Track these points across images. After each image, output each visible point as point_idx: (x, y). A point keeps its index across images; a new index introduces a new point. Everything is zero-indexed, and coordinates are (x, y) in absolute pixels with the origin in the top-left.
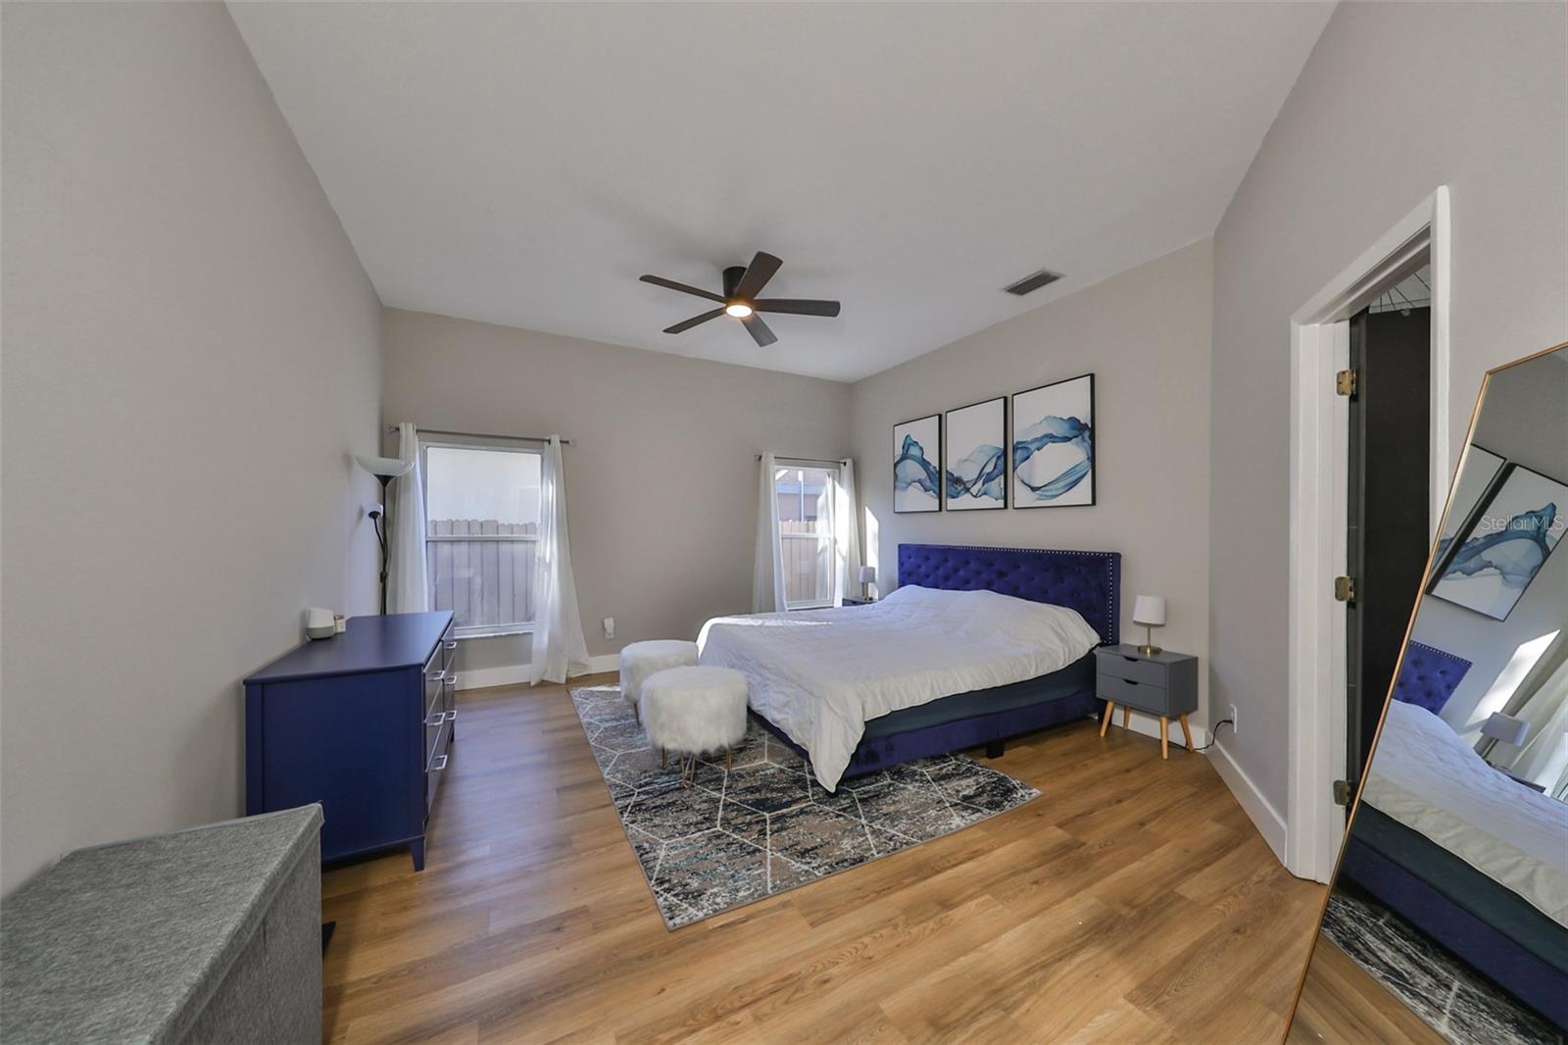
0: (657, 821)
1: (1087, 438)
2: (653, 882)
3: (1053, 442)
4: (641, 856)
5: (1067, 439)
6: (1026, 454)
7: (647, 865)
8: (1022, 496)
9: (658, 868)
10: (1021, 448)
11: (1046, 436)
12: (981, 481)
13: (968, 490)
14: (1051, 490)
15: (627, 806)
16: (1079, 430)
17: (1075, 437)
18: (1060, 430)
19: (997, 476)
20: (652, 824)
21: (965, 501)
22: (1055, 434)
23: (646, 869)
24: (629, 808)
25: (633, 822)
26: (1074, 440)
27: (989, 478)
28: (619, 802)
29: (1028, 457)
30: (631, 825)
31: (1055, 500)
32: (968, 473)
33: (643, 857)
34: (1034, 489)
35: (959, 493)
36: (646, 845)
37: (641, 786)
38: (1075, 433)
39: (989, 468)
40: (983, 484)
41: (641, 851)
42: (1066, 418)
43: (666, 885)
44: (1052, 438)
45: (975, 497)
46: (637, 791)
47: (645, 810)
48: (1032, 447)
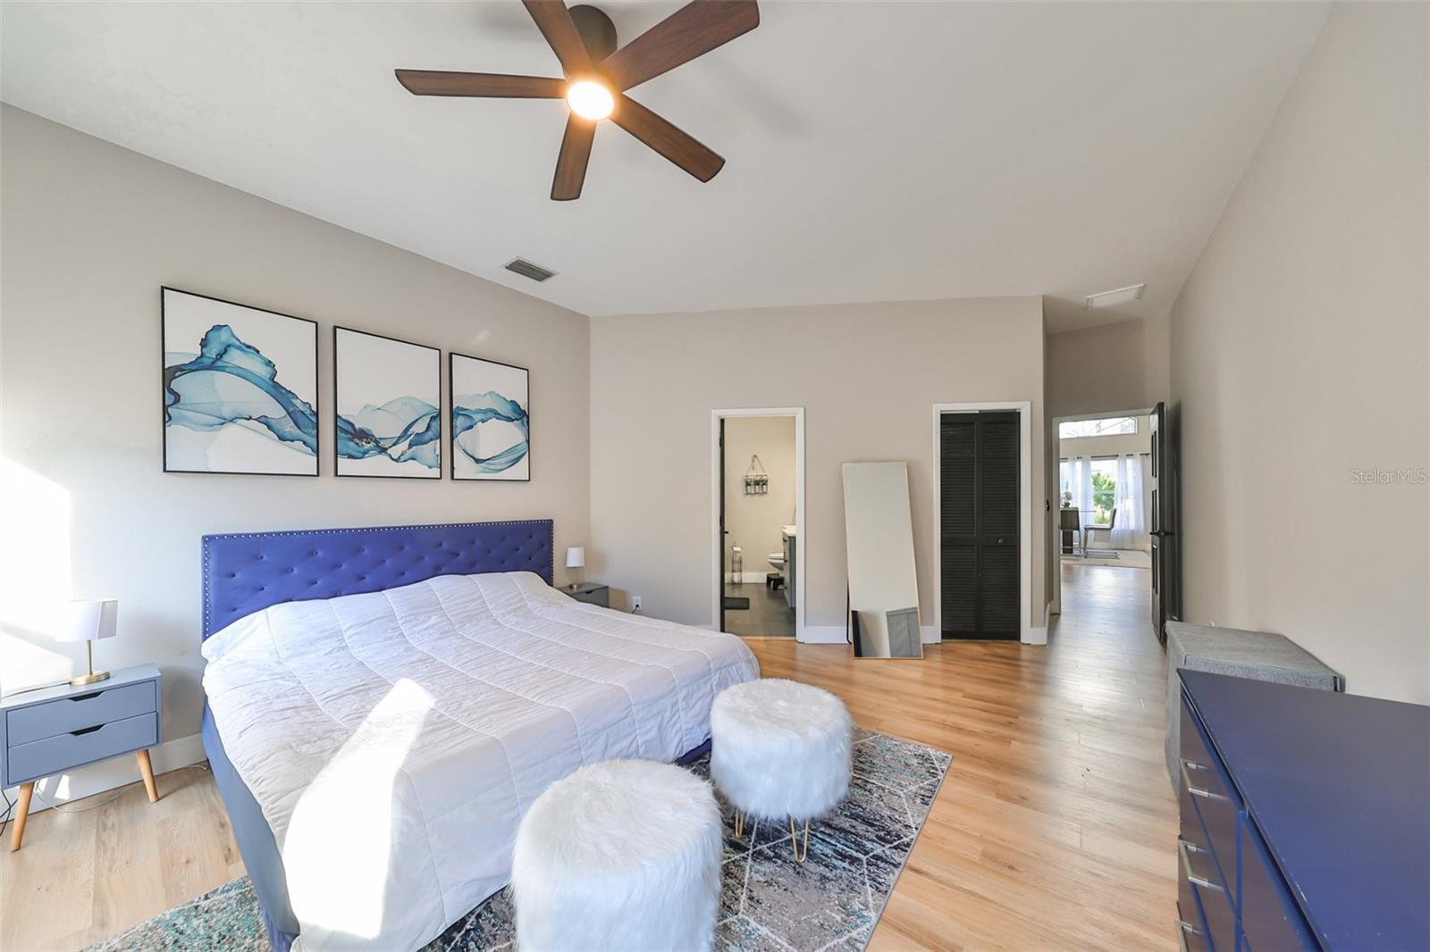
0: (887, 812)
1: (525, 423)
2: (939, 777)
3: (497, 418)
4: (931, 797)
5: (509, 419)
6: (468, 423)
7: (933, 790)
8: (464, 467)
9: (926, 783)
10: (463, 415)
11: (491, 411)
12: (408, 441)
13: (383, 450)
14: (492, 464)
15: (896, 848)
16: (520, 414)
17: (517, 419)
18: (506, 410)
19: (432, 440)
20: (893, 813)
21: (375, 464)
22: (499, 412)
23: (935, 787)
24: (895, 844)
25: (907, 826)
26: (516, 422)
27: (419, 441)
28: (898, 860)
29: (471, 427)
30: (913, 826)
31: (500, 473)
32: (385, 428)
33: (929, 795)
34: (478, 461)
35: (366, 452)
36: (918, 801)
37: (853, 860)
38: (518, 416)
39: (420, 428)
40: (410, 446)
41: (926, 799)
42: (509, 400)
43: (932, 771)
44: (498, 415)
45: (397, 461)
46: (864, 858)
47: (883, 829)
48: (477, 417)
